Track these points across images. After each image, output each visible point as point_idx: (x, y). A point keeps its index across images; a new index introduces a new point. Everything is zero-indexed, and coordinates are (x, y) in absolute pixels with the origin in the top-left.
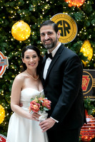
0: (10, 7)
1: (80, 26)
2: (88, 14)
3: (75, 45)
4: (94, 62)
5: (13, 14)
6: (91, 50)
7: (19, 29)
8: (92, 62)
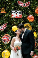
0: (12, 22)
1: (33, 27)
4: (37, 38)
5: (12, 24)
6: (36, 35)
7: (14, 28)
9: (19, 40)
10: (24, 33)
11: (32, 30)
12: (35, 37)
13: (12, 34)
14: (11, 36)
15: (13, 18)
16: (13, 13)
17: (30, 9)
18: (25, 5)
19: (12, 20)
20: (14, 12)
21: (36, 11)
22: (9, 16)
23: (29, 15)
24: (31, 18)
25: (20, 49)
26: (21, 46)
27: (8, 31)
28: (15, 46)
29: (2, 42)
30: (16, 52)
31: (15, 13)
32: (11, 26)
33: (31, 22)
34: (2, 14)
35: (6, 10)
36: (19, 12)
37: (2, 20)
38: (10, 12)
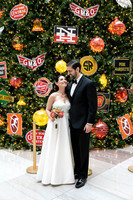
0: (55, 51)
2: (105, 57)
3: (95, 77)
4: (107, 88)
5: (57, 56)
6: (106, 80)
11: (98, 69)
12: (102, 85)
14: (52, 81)
15: (57, 44)
16: (59, 31)
18: (88, 14)
19: (57, 47)
20: (61, 29)
22: (49, 38)
23: (95, 37)
29: (34, 93)
31: (63, 32)
32: (53, 61)
33: (97, 54)
34: (35, 32)
35: (43, 25)
36: (72, 30)
37: (36, 46)
38: (52, 30)
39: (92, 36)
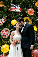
1: (33, 21)
5: (12, 18)
6: (36, 28)
8: (37, 32)
9: (18, 34)
10: (24, 27)
11: (32, 23)
12: (35, 31)
13: (11, 28)
14: (10, 30)
15: (12, 12)
17: (30, 2)
19: (12, 13)
21: (36, 4)
22: (8, 9)
23: (29, 9)
24: (31, 12)
25: (19, 43)
26: (21, 40)
27: (7, 25)
28: (15, 40)
30: (15, 46)
31: (14, 6)
32: (10, 20)
33: (31, 16)
35: (4, 4)
36: (18, 5)
37: (1, 13)
38: (9, 6)
39: (28, 8)
